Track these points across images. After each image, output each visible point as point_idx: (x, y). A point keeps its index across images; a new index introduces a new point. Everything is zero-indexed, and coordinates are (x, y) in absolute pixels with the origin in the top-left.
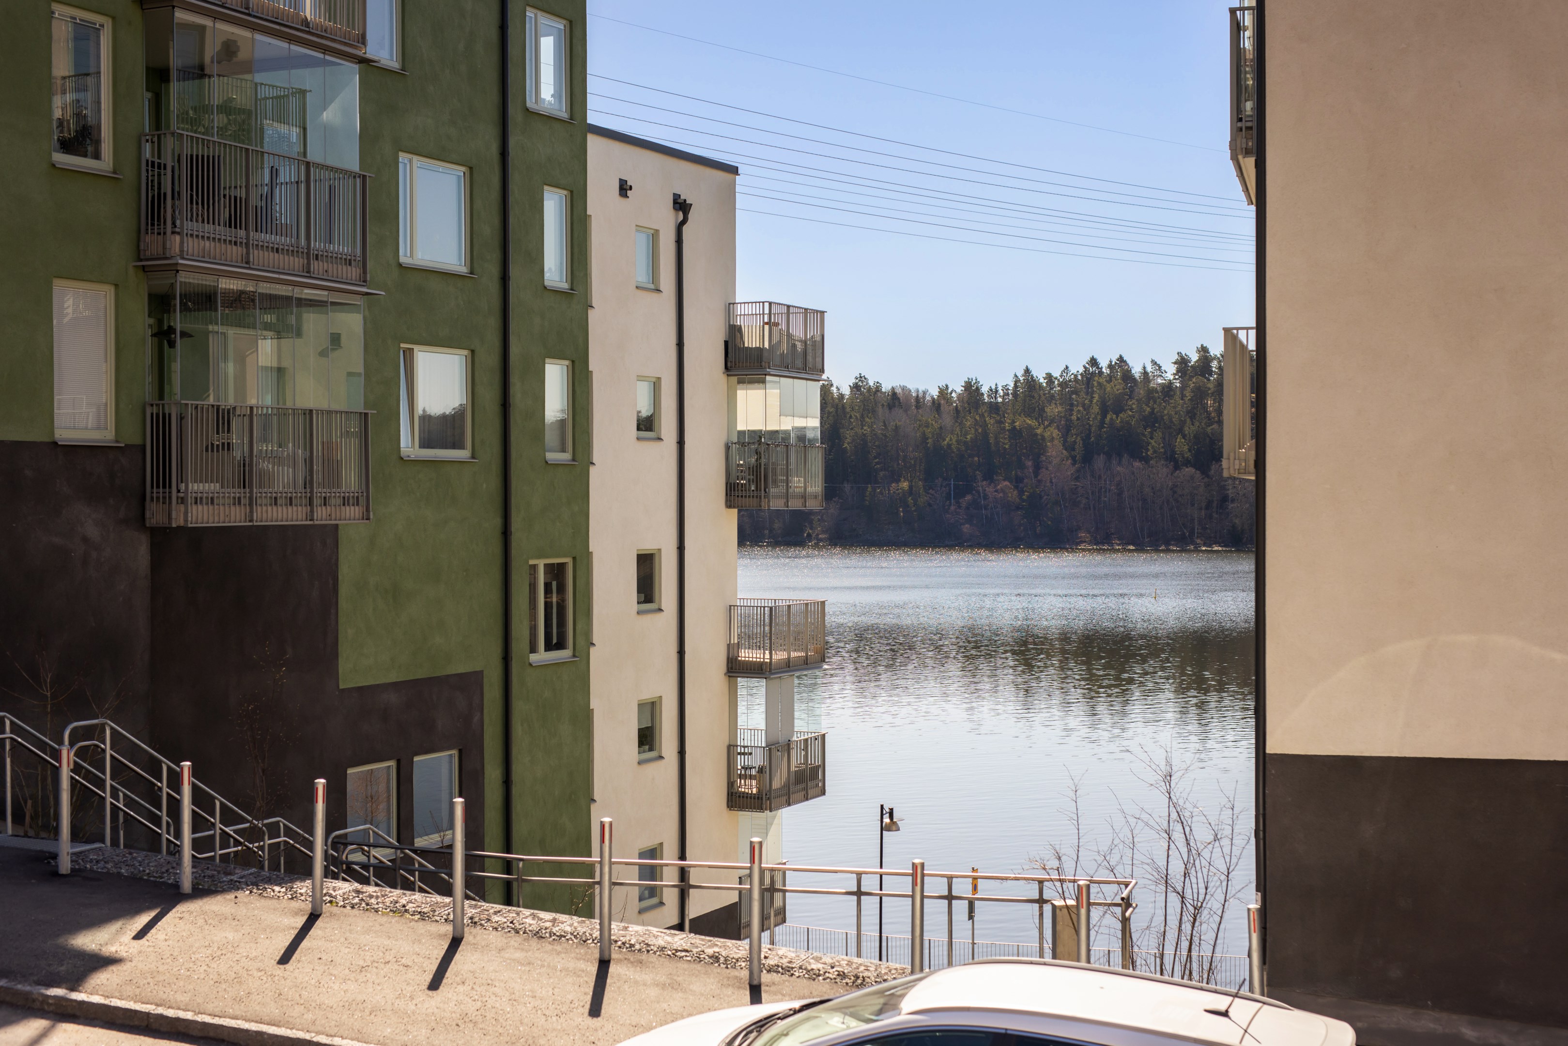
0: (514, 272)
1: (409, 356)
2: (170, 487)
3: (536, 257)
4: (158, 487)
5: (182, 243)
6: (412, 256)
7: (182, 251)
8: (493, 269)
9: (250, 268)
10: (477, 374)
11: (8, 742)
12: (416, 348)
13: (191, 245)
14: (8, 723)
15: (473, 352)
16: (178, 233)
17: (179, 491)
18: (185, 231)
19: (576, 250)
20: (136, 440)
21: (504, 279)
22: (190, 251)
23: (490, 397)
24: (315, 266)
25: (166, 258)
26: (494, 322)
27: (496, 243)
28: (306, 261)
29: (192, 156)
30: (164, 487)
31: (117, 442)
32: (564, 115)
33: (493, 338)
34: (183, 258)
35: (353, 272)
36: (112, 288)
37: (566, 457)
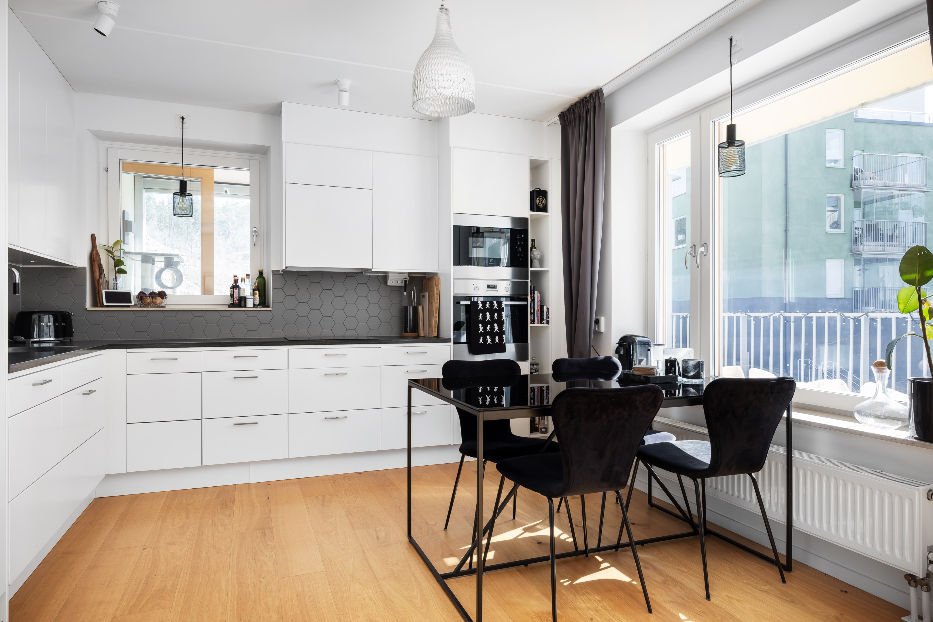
2: (859, 308)
4: (856, 308)
5: (863, 247)
7: (863, 249)
9: (885, 252)
11: (809, 365)
13: (866, 248)
14: (809, 361)
16: (862, 245)
17: (862, 309)
18: (864, 244)
20: (850, 297)
22: (866, 249)
25: (859, 252)
28: (904, 248)
29: (866, 225)
30: (858, 308)
31: (845, 297)
34: (863, 251)
36: (844, 260)
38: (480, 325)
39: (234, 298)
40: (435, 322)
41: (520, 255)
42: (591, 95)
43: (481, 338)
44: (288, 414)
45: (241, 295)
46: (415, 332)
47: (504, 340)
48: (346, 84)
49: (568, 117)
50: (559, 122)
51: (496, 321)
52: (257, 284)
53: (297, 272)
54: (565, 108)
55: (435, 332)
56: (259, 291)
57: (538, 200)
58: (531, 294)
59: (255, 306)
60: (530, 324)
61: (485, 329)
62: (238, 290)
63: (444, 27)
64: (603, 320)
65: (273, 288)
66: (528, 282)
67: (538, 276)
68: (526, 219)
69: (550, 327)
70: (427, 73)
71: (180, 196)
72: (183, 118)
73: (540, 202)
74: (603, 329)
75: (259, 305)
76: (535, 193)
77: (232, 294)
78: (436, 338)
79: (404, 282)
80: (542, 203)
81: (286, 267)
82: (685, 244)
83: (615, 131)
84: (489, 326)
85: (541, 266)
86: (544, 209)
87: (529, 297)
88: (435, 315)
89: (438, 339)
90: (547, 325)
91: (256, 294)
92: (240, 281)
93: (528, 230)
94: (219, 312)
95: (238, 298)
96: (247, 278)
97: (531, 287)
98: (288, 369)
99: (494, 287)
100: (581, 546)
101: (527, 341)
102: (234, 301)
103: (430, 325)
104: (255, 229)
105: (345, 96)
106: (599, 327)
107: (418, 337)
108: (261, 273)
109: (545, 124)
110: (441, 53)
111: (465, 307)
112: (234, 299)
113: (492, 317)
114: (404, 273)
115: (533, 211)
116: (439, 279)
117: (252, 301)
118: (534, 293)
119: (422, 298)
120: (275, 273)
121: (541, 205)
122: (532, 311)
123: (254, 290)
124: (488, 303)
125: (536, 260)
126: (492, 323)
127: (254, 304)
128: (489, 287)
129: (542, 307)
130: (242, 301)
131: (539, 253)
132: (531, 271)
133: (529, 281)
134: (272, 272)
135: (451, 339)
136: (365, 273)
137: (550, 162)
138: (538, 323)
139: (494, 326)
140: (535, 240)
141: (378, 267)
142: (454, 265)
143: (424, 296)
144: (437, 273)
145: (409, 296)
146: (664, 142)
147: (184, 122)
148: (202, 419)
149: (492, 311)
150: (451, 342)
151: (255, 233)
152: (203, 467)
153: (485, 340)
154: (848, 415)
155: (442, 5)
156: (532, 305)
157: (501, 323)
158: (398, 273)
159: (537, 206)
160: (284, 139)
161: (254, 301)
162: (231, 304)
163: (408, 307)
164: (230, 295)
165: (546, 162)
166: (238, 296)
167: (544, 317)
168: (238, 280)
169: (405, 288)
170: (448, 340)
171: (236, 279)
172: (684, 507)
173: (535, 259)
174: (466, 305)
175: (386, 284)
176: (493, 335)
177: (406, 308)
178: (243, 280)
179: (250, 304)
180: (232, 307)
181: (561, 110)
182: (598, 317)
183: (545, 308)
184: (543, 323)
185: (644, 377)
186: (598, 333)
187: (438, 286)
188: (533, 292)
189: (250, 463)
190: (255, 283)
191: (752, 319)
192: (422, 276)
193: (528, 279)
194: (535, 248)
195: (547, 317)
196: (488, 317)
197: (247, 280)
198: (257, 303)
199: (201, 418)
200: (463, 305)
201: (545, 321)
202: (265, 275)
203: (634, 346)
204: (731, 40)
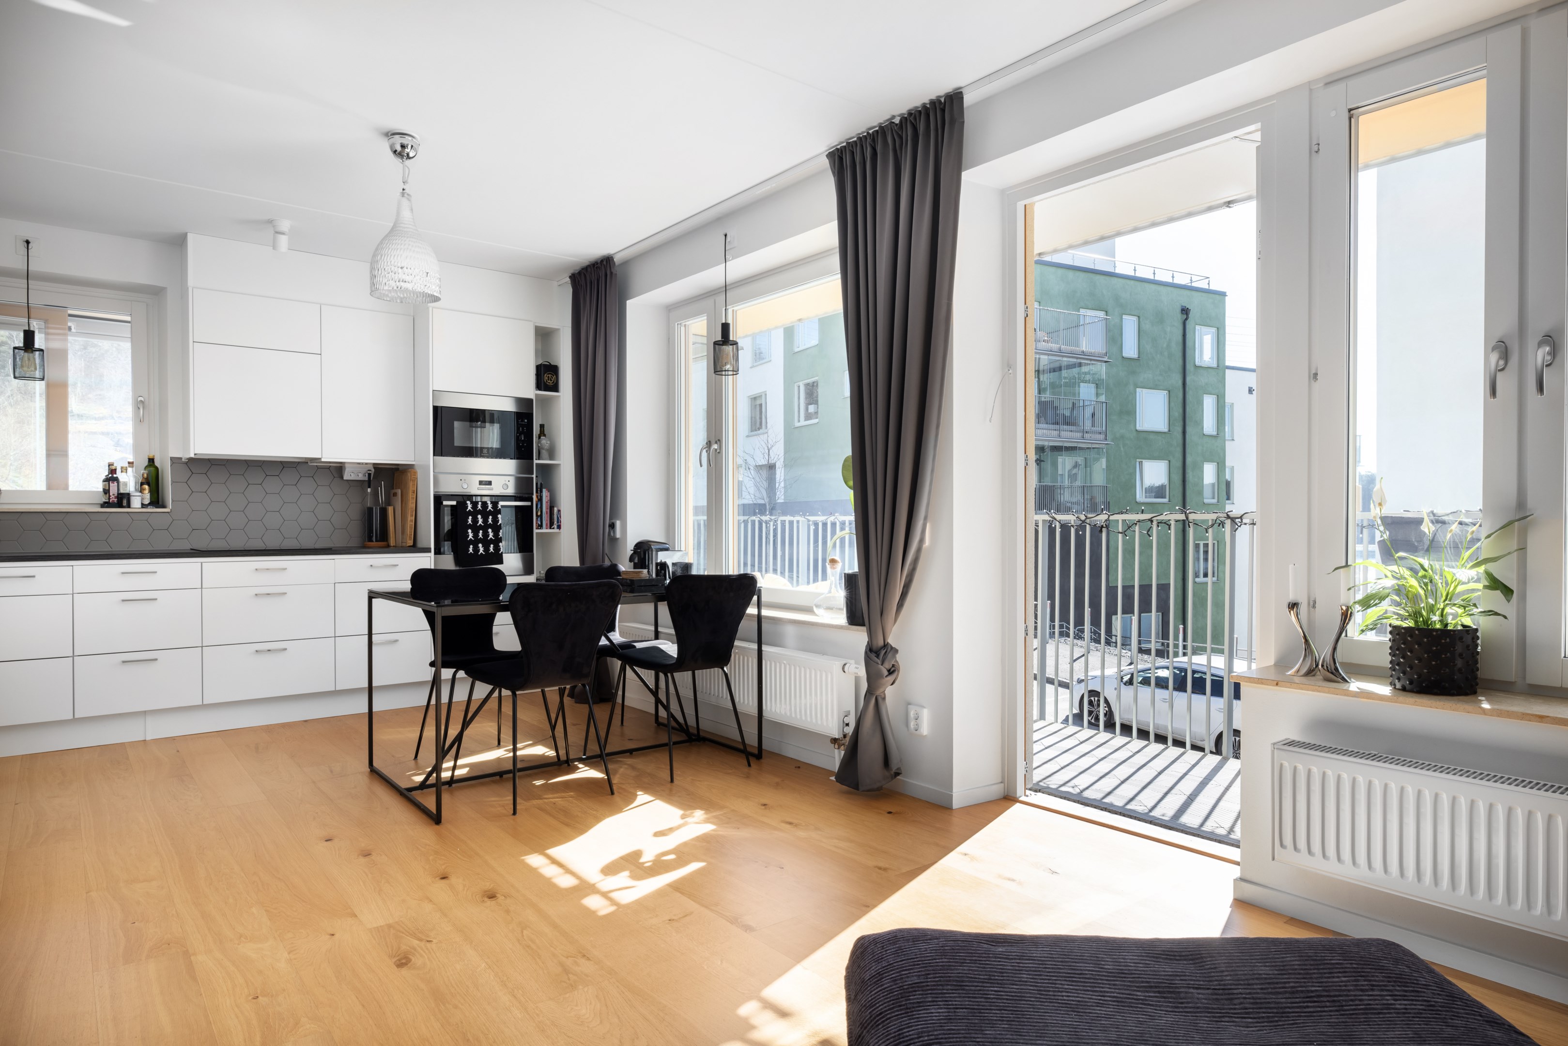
0: (1189, 429)
1: (1141, 463)
3: (1200, 423)
6: (1142, 426)
8: (1179, 429)
10: (1171, 470)
12: (1144, 461)
15: (1169, 461)
19: (1220, 419)
21: (1184, 432)
23: (1177, 478)
24: (1086, 435)
26: (1179, 450)
27: (1181, 419)
32: (1215, 365)
33: (1179, 455)
35: (1102, 437)
37: (1215, 501)
38: (470, 531)
39: (111, 494)
40: (411, 528)
41: (523, 444)
42: (602, 261)
43: (471, 546)
44: (202, 647)
45: (122, 491)
46: (383, 541)
47: (500, 549)
48: (285, 225)
49: (579, 281)
50: (570, 282)
51: (490, 526)
52: (145, 476)
53: (209, 460)
54: (577, 270)
55: (410, 539)
56: (149, 484)
57: (546, 377)
58: (537, 492)
59: (143, 506)
60: (536, 529)
61: (476, 535)
62: (116, 484)
63: (406, 214)
64: (618, 524)
65: (173, 482)
66: (533, 478)
67: (547, 471)
68: (531, 401)
69: (562, 533)
70: (385, 263)
71: (23, 351)
72: (28, 242)
73: (548, 380)
74: (618, 535)
75: (149, 504)
76: (542, 368)
77: (107, 488)
78: (412, 548)
79: (367, 475)
80: (551, 381)
81: (195, 454)
82: (817, 418)
83: (631, 305)
84: (481, 532)
85: (551, 457)
86: (555, 388)
87: (534, 497)
88: (410, 519)
89: (415, 548)
90: (557, 530)
91: (145, 489)
92: (119, 471)
93: (532, 414)
94: (88, 514)
95: (116, 495)
96: (129, 467)
97: (537, 484)
98: (202, 588)
99: (489, 483)
100: (563, 757)
101: (532, 551)
102: (109, 499)
103: (403, 532)
104: (140, 399)
105: (283, 241)
106: (614, 532)
107: (388, 546)
108: (151, 461)
109: (555, 284)
110: (401, 244)
111: (450, 508)
112: (109, 496)
113: (485, 520)
114: (366, 464)
115: (540, 390)
116: (415, 473)
117: (139, 499)
118: (541, 492)
119: (394, 496)
120: (175, 461)
121: (550, 383)
122: (539, 514)
123: (142, 484)
124: (480, 503)
125: (544, 451)
126: (485, 528)
127: (142, 504)
128: (481, 483)
129: (551, 508)
130: (123, 500)
131: (548, 442)
132: (537, 464)
133: (534, 476)
134: (171, 459)
135: (430, 548)
136: (311, 463)
137: (561, 330)
138: (547, 529)
139: (488, 532)
140: (544, 425)
141: (330, 455)
142: (434, 455)
143: (395, 494)
144: (413, 465)
145: (375, 494)
146: (685, 322)
147: (30, 247)
148: (73, 656)
149: (485, 514)
150: (430, 551)
151: (140, 405)
152: (75, 721)
153: (476, 549)
154: (808, 610)
155: (403, 190)
156: (539, 506)
157: (496, 528)
158: (359, 464)
159: (545, 384)
160: (191, 282)
161: (142, 499)
162: (105, 503)
163: (373, 508)
164: (102, 490)
165: (557, 330)
166: (116, 491)
167: (554, 521)
168: (115, 470)
169: (369, 483)
170: (428, 550)
171: (114, 468)
172: (681, 720)
173: (543, 449)
174: (452, 506)
175: (342, 477)
176: (486, 542)
177: (370, 510)
178: (124, 470)
179: (136, 503)
180: (107, 507)
181: (572, 272)
182: (613, 521)
183: (556, 509)
184: (553, 528)
185: (630, 580)
186: (613, 540)
187: (414, 481)
188: (540, 490)
189: (145, 713)
190: (143, 475)
191: (811, 523)
192: (393, 468)
193: (533, 474)
194: (545, 435)
195: (559, 521)
196: (480, 521)
197: (130, 470)
198: (147, 501)
199: (71, 655)
200: (447, 506)
201: (555, 526)
202: (157, 463)
203: (650, 552)
204: (726, 235)
